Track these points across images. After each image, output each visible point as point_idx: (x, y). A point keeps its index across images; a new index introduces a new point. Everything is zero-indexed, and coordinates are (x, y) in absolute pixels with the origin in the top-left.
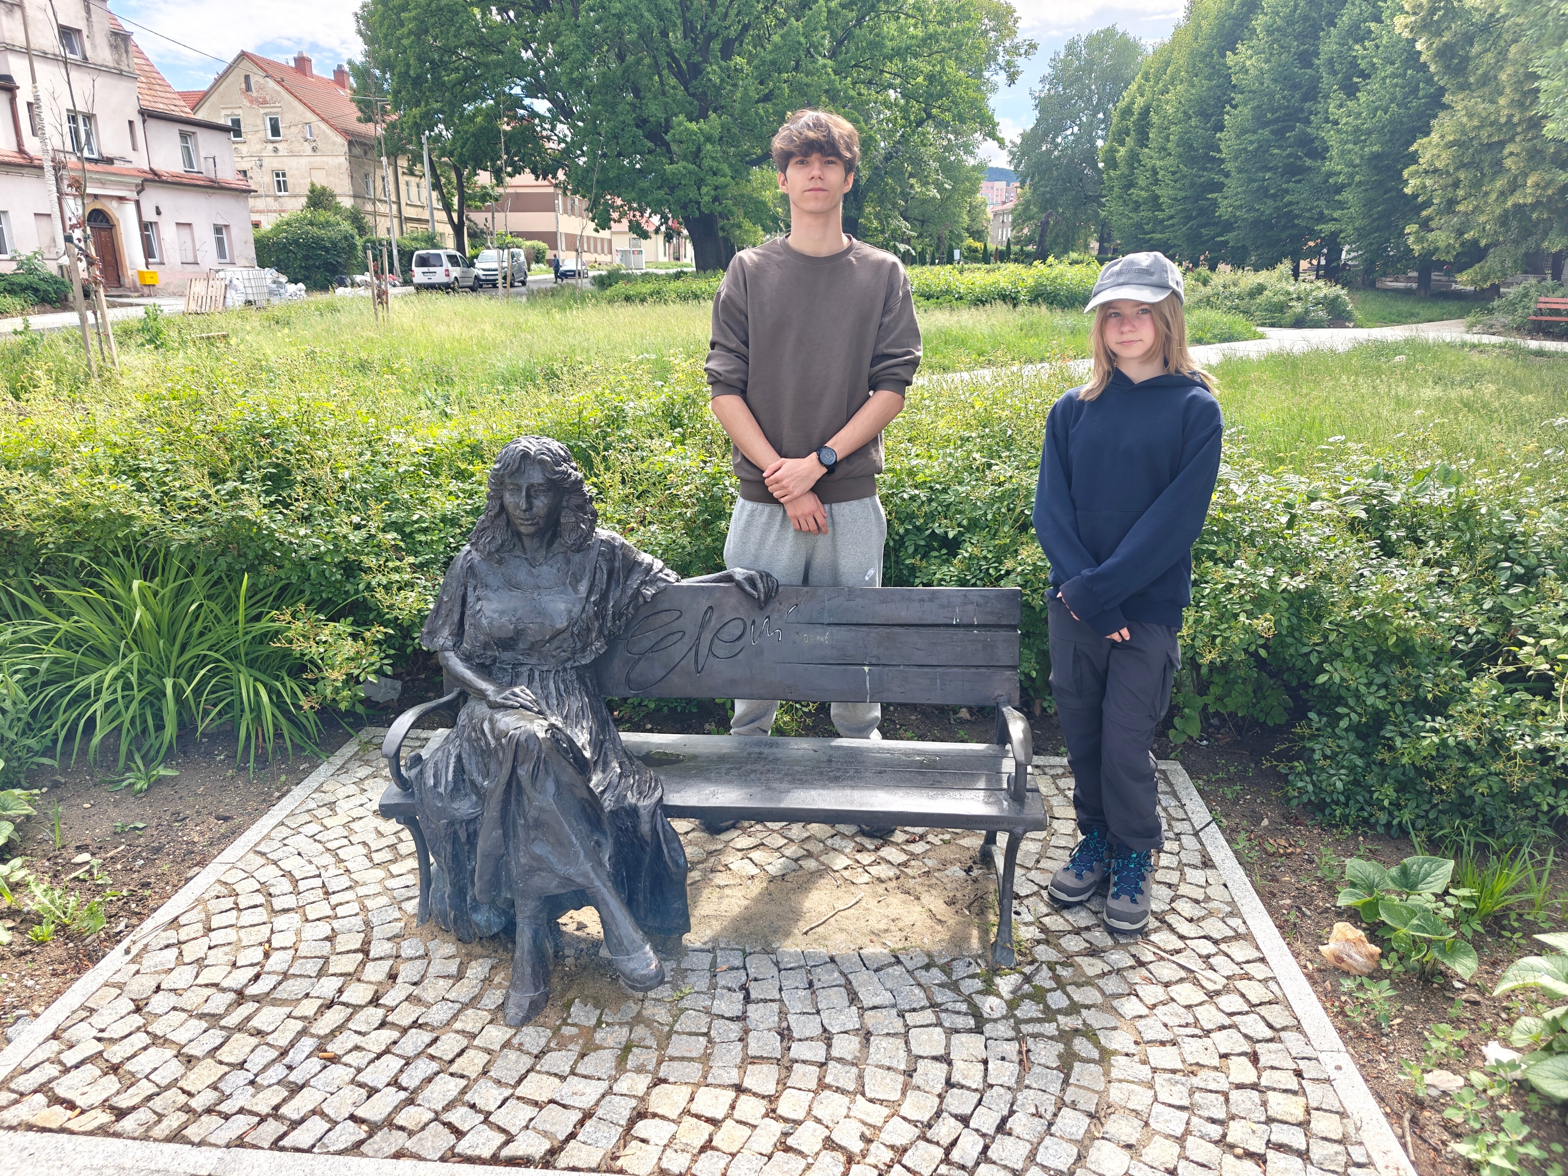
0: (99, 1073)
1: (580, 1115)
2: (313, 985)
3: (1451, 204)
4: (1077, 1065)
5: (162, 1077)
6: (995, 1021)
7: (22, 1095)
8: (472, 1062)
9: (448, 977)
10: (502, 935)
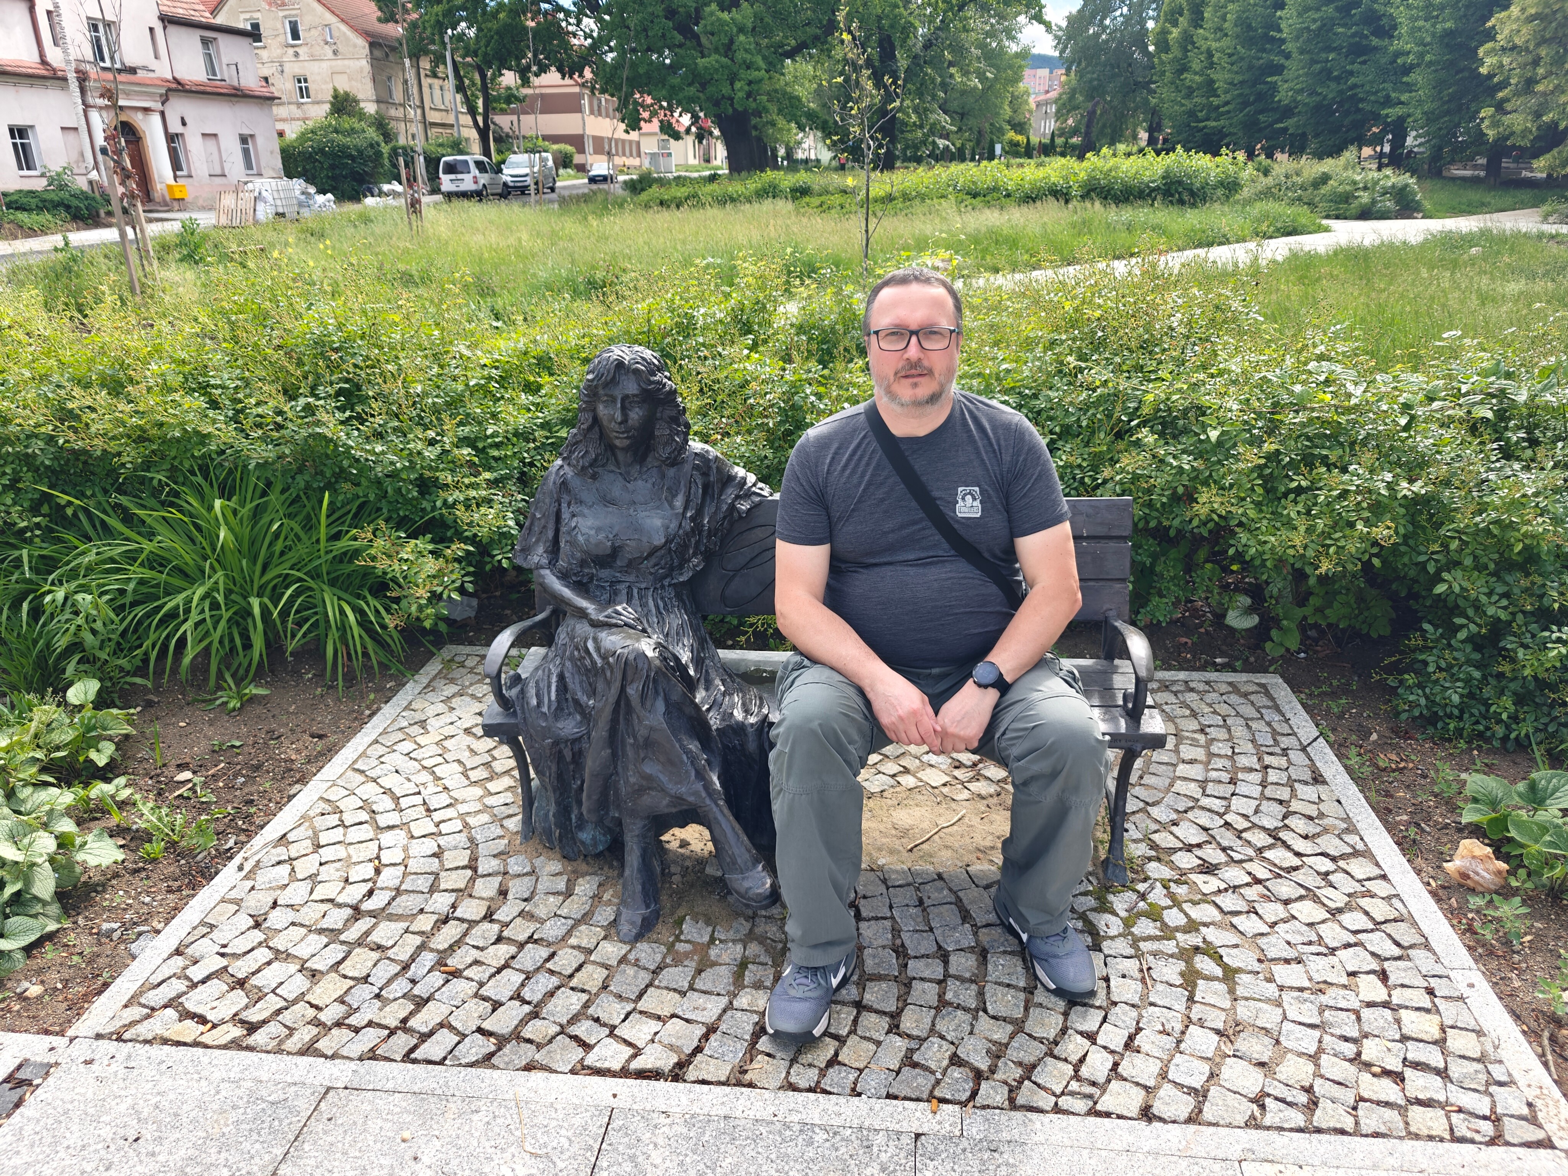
0: (226, 988)
1: (704, 1030)
2: (426, 901)
3: (1530, 83)
4: (1200, 982)
5: (289, 991)
6: (1112, 938)
7: (153, 1009)
8: (592, 977)
9: (558, 893)
10: (607, 854)
